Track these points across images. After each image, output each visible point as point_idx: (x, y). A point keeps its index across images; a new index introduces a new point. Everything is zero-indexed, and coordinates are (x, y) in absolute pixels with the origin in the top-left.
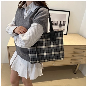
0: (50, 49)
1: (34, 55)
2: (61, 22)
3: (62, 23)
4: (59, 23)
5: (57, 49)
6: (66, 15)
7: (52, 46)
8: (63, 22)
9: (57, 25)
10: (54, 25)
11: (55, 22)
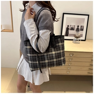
0: (52, 56)
1: (35, 62)
2: (78, 26)
3: (80, 28)
4: (76, 27)
5: (58, 56)
6: (84, 19)
7: (54, 53)
8: (81, 26)
9: (74, 30)
10: (70, 30)
11: (71, 27)
